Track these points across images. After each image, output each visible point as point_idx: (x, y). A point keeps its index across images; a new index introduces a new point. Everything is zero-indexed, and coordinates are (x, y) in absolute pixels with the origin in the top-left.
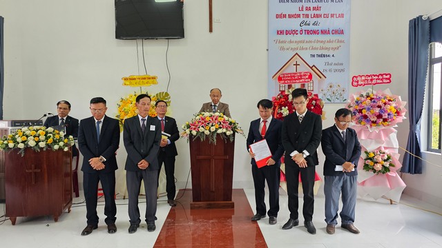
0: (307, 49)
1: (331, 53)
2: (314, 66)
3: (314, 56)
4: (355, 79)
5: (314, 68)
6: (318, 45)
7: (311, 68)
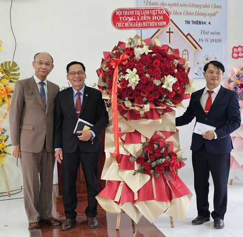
0: (181, 13)
1: (207, 19)
2: (189, 34)
3: (188, 22)
4: (235, 50)
5: (189, 37)
6: (193, 10)
7: (186, 36)
